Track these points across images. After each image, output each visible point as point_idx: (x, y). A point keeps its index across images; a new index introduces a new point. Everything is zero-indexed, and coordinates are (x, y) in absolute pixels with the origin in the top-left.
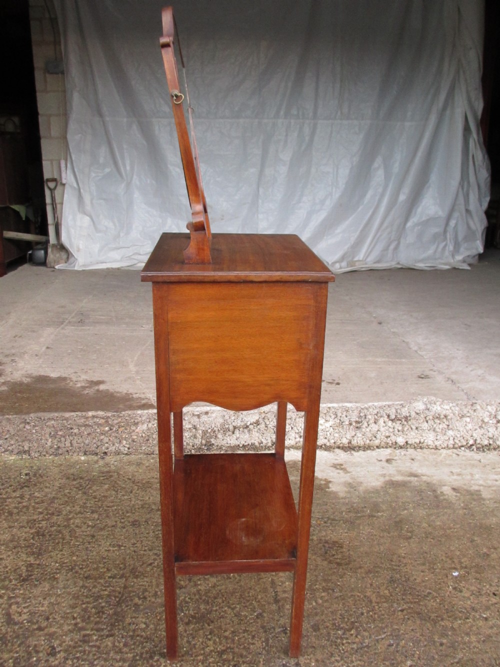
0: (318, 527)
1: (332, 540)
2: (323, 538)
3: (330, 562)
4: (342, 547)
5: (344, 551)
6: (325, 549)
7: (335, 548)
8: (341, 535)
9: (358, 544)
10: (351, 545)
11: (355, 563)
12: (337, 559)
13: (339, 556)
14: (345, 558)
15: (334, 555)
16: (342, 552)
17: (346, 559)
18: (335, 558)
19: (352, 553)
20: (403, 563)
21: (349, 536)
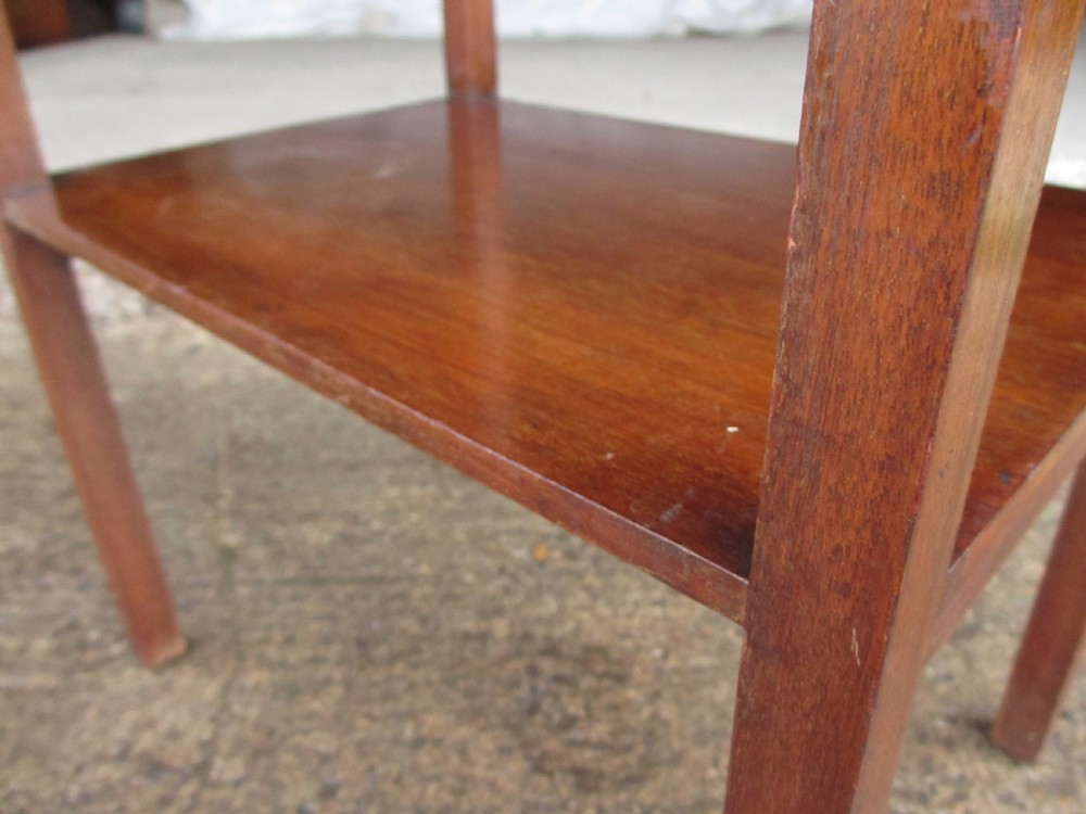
0: (529, 572)
1: (584, 639)
2: (539, 631)
3: (539, 767)
4: (621, 679)
5: (628, 703)
6: (534, 690)
7: (587, 682)
8: (630, 616)
9: (705, 661)
10: (672, 663)
11: (681, 773)
12: (585, 744)
13: (600, 731)
14: (626, 739)
15: (569, 723)
16: (614, 707)
17: (628, 749)
18: (573, 743)
19: (667, 711)
20: (946, 781)
21: (666, 619)
